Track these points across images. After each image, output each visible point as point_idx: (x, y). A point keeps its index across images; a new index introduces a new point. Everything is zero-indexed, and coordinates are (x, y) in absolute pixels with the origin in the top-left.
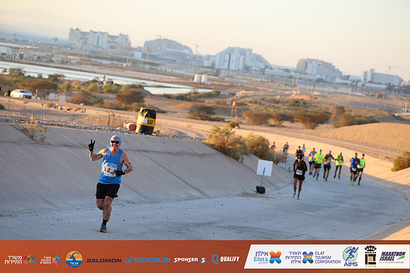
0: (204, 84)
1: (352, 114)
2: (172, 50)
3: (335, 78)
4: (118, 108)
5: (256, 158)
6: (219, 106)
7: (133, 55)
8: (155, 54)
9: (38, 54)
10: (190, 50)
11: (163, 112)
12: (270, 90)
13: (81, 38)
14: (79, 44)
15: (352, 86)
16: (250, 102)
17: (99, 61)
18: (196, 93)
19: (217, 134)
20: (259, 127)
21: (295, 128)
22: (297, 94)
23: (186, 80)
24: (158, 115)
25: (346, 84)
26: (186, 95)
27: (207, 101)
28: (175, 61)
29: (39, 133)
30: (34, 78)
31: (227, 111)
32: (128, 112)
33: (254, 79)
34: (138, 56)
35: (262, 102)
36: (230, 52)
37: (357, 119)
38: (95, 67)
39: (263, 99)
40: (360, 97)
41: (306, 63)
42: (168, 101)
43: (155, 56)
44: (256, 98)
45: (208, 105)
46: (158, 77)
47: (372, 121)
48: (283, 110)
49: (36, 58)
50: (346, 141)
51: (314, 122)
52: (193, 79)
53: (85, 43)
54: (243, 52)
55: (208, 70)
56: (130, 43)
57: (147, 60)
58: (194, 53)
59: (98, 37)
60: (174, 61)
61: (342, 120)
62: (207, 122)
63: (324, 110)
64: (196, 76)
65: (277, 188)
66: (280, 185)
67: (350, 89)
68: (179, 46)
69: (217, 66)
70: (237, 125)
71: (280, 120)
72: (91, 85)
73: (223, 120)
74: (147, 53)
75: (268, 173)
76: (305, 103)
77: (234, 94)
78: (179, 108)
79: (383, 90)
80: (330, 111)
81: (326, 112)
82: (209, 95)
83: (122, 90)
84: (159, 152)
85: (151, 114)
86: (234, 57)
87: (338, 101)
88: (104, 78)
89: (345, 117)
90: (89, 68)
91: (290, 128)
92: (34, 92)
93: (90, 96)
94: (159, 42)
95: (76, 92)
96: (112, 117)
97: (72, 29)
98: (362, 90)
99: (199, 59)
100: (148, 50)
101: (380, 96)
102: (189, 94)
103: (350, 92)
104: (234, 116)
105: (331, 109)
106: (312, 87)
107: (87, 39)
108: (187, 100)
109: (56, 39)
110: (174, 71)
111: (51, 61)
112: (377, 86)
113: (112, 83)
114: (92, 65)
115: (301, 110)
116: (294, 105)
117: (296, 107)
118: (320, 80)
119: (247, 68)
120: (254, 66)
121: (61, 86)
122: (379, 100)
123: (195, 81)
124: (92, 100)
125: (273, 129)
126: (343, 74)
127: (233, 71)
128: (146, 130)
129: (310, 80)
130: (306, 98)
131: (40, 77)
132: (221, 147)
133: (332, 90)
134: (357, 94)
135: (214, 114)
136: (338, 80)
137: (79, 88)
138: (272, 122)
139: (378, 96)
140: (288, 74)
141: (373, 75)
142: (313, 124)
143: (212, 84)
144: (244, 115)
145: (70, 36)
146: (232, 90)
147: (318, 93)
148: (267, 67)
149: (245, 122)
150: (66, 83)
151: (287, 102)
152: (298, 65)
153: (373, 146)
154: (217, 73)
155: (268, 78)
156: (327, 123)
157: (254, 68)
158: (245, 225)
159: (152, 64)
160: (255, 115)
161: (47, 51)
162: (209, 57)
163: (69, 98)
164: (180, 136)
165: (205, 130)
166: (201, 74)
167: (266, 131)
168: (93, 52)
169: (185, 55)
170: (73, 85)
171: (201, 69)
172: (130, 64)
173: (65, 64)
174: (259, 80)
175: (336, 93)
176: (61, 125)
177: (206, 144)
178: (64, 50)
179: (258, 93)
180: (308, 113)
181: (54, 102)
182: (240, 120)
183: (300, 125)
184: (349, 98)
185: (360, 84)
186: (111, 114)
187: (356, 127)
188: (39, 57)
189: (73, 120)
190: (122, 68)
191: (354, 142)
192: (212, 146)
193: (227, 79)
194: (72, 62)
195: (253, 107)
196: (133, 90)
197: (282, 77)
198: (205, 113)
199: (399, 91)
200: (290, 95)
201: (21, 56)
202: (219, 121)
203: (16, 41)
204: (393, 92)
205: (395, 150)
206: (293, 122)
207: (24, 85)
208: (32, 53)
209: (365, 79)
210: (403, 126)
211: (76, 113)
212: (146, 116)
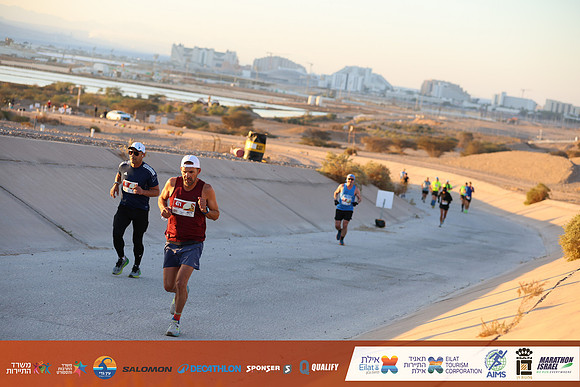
0: (318, 106)
1: (481, 141)
2: (284, 69)
3: (462, 101)
4: (223, 132)
5: (376, 188)
6: (335, 130)
7: (241, 74)
8: (265, 73)
9: (138, 72)
10: (304, 69)
11: (274, 137)
12: (391, 114)
13: (184, 55)
14: (182, 61)
15: (481, 110)
16: (369, 127)
17: (204, 80)
18: (310, 116)
19: (333, 162)
20: (378, 155)
21: (418, 156)
22: (421, 119)
23: (298, 102)
24: (268, 140)
25: (475, 108)
26: (299, 118)
27: (321, 125)
28: (287, 81)
30: (132, 98)
31: (343, 136)
32: (235, 137)
33: (373, 101)
34: (246, 75)
35: (383, 127)
36: (347, 71)
37: (487, 146)
38: (200, 87)
39: (383, 124)
40: (490, 122)
41: (431, 85)
42: (278, 125)
43: (266, 75)
44: (376, 122)
45: (323, 130)
46: (268, 98)
47: (505, 150)
48: (405, 136)
49: (134, 76)
50: (475, 171)
51: (439, 149)
52: (307, 101)
53: (189, 60)
54: (362, 72)
55: (323, 91)
56: (238, 61)
57: (257, 80)
58: (308, 72)
59: (203, 54)
60: (285, 81)
61: (470, 148)
62: (322, 148)
63: (451, 137)
64: (310, 98)
65: (398, 222)
66: (401, 218)
67: (479, 114)
68: (293, 65)
69: (333, 87)
70: (355, 152)
71: (402, 147)
72: (195, 107)
73: (339, 146)
74: (256, 71)
75: (389, 205)
76: (429, 129)
77: (351, 118)
78: (291, 132)
79: (515, 115)
80: (457, 137)
81: (452, 139)
82: (324, 119)
83: (229, 112)
84: (268, 181)
85: (261, 139)
86: (352, 77)
87: (466, 127)
88: (209, 99)
89: (474, 144)
90: (192, 87)
91: (413, 156)
92: (133, 113)
93: (193, 118)
94: (270, 60)
95: (179, 114)
96: (217, 142)
97: (174, 45)
98: (493, 115)
99: (313, 79)
100: (258, 69)
101: (513, 122)
102: (303, 117)
103: (479, 117)
104: (351, 142)
105: (458, 136)
106: (437, 111)
107: (191, 56)
108: (300, 124)
109: (157, 56)
110: (286, 92)
111: (152, 80)
112: (508, 110)
113: (218, 104)
114: (197, 84)
115: (425, 136)
116: (417, 131)
117: (420, 133)
118: (446, 104)
119: (366, 90)
120: (374, 87)
121: (162, 107)
122: (512, 126)
123: (309, 102)
124: (196, 123)
125: (394, 157)
126: (472, 97)
127: (351, 92)
128: (255, 156)
129: (435, 103)
130: (430, 123)
131: (139, 97)
132: (337, 176)
133: (459, 114)
134: (487, 119)
135: (329, 139)
136: (466, 104)
137: (181, 110)
138: (393, 149)
139: (510, 122)
140: (411, 97)
141: (505, 98)
142: (438, 152)
143: (328, 107)
144: (362, 141)
145: (173, 52)
146: (350, 114)
147: (444, 118)
148: (388, 88)
149: (363, 148)
150: (167, 104)
151: (410, 127)
152: (422, 87)
153: (504, 176)
154: (333, 95)
155: (389, 101)
156: (453, 151)
157: (374, 90)
158: (363, 262)
159: (262, 84)
160: (374, 141)
161: (147, 69)
162: (324, 77)
163: (171, 120)
164: (292, 163)
165: (320, 156)
166: (316, 95)
167: (386, 159)
168: (198, 70)
169: (298, 74)
170: (175, 106)
171: (316, 90)
172: (237, 84)
173: (166, 83)
174: (380, 103)
175: (463, 118)
176: (162, 150)
177: (321, 173)
178: (166, 67)
179: (378, 117)
180: (432, 140)
181: (155, 125)
182: (358, 146)
183: (423, 152)
184: (478, 124)
185: (490, 109)
186: (217, 138)
187: (486, 155)
188: (138, 76)
189: (175, 144)
190: (229, 88)
191: (483, 172)
192: (327, 175)
193: (343, 101)
194: (175, 81)
195: (372, 132)
196: (240, 112)
197: (405, 99)
198: (320, 139)
199: (533, 116)
200: (413, 119)
201: (119, 74)
202: (334, 147)
203: (113, 57)
204: (526, 118)
205: (528, 182)
206: (416, 149)
207: (122, 106)
208: (131, 70)
209: (496, 103)
210: (537, 155)
211: (178, 137)
212: (256, 141)
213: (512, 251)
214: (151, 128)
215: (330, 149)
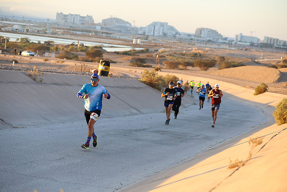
0: (139, 45)
1: (229, 61)
2: (119, 24)
3: (218, 39)
4: (87, 61)
6: (148, 58)
7: (95, 28)
8: (109, 27)
9: (38, 29)
10: (130, 24)
11: (115, 62)
12: (179, 48)
13: (63, 19)
14: (62, 22)
15: (229, 44)
16: (167, 55)
17: (75, 32)
18: (134, 50)
19: (147, 75)
20: (173, 70)
21: (195, 70)
22: (195, 50)
23: (128, 43)
24: (111, 64)
25: (225, 43)
26: (128, 52)
27: (141, 55)
28: (121, 31)
29: (39, 77)
30: (35, 43)
31: (153, 61)
32: (93, 63)
33: (169, 41)
34: (98, 28)
35: (175, 55)
36: (154, 25)
37: (232, 64)
38: (73, 36)
39: (175, 53)
40: (234, 50)
41: (200, 31)
42: (117, 56)
44: (171, 52)
45: (142, 58)
46: (111, 41)
47: (242, 65)
48: (187, 59)
49: (36, 31)
50: (226, 77)
51: (206, 66)
52: (132, 42)
53: (66, 22)
54: (162, 25)
55: (141, 36)
56: (93, 21)
57: (104, 31)
58: (133, 26)
59: (74, 18)
61: (223, 65)
62: (141, 68)
63: (212, 59)
64: (134, 40)
65: (185, 107)
66: (186, 105)
67: (228, 46)
68: (124, 22)
69: (147, 34)
70: (160, 69)
71: (186, 66)
72: (71, 47)
73: (151, 66)
74: (104, 26)
76: (200, 55)
77: (157, 51)
78: (124, 60)
79: (248, 46)
80: (216, 59)
81: (213, 60)
82: (142, 52)
83: (89, 49)
84: (112, 87)
85: (107, 64)
86: (157, 28)
87: (221, 53)
88: (78, 42)
89: (225, 63)
90: (69, 36)
91: (192, 70)
92: (36, 52)
93: (70, 53)
94: (111, 20)
95: (61, 52)
96: (83, 67)
97: (58, 13)
98: (235, 46)
99: (135, 29)
101: (246, 50)
102: (130, 51)
103: (228, 48)
104: (158, 64)
106: (205, 45)
107: (67, 19)
108: (129, 55)
109: (48, 20)
110: (121, 37)
111: (46, 33)
112: (244, 43)
113: (83, 45)
114: (71, 35)
115: (198, 59)
116: (194, 57)
117: (195, 57)
118: (209, 41)
119: (165, 35)
121: (52, 48)
122: (246, 52)
123: (133, 43)
124: (71, 56)
125: (182, 71)
126: (223, 37)
127: (156, 36)
128: (104, 73)
129: (203, 41)
130: (201, 52)
131: (39, 43)
132: (150, 83)
133: (217, 47)
134: (232, 49)
135: (145, 63)
136: (220, 41)
137: (63, 49)
138: (181, 67)
139: (245, 50)
140: (190, 38)
141: (242, 37)
142: (206, 68)
143: (144, 45)
144: (164, 63)
145: (57, 17)
146: (156, 48)
147: (209, 49)
148: (177, 33)
149: (164, 67)
150: (55, 46)
151: (190, 55)
152: (196, 32)
153: (242, 80)
154: (147, 38)
155: (178, 40)
156: (214, 67)
157: (169, 34)
158: (165, 130)
159: (107, 33)
160: (170, 63)
161: (42, 27)
162: (141, 28)
163: (57, 55)
164: (125, 76)
165: (140, 72)
166: (137, 39)
167: (177, 73)
168: (71, 27)
169: (127, 27)
170: (59, 47)
171: (137, 36)
172: (93, 34)
173: (54, 35)
174: (173, 42)
175: (219, 48)
176: (52, 72)
177: (141, 81)
178: (53, 26)
179: (172, 49)
180: (202, 61)
181: (48, 58)
182: (161, 66)
183: (198, 68)
184: (227, 51)
185: (233, 43)
186: (83, 64)
187: (232, 68)
188: (38, 31)
189: (60, 68)
190: (89, 36)
191: (230, 78)
192: (144, 82)
193: (153, 41)
194: (59, 33)
195: (169, 58)
196: (95, 49)
197: (187, 39)
198: (140, 63)
199: (257, 46)
200: (192, 50)
201: (27, 31)
202: (148, 67)
203: (24, 21)
204: (254, 47)
205: (256, 82)
206: (193, 66)
207: (30, 48)
208: (34, 28)
209: (237, 40)
210: (260, 67)
211: (62, 64)
212: (104, 65)
213: (248, 121)
214: (46, 60)
215: (146, 68)
